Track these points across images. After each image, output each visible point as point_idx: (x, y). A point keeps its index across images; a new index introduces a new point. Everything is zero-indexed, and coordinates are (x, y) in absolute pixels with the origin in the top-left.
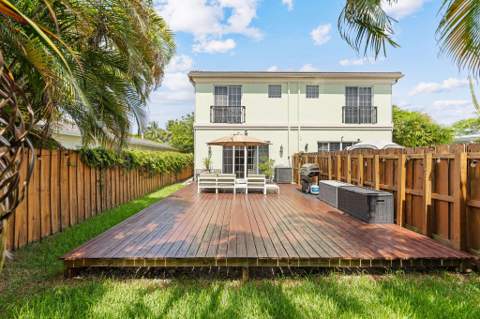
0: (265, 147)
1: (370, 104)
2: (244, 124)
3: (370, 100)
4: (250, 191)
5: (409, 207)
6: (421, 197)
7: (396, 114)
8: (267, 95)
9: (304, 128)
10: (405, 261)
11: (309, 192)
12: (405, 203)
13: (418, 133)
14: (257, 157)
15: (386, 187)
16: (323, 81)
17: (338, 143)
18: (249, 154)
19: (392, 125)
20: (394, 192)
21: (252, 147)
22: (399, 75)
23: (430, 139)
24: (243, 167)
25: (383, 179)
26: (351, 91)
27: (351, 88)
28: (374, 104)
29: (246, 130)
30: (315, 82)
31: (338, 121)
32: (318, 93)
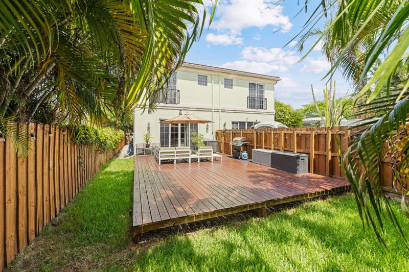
0: (195, 125)
1: (263, 96)
2: (178, 105)
3: (263, 93)
4: (202, 160)
5: (317, 162)
6: (325, 156)
7: (277, 104)
8: (197, 82)
9: (224, 111)
10: (330, 191)
11: (241, 158)
12: (315, 160)
13: (287, 117)
14: (189, 131)
15: (301, 151)
16: (236, 77)
17: (244, 123)
18: (182, 130)
19: (274, 111)
20: (308, 154)
21: (184, 125)
22: (278, 79)
23: (293, 121)
24: (177, 141)
25: (299, 146)
26: (252, 85)
27: (252, 84)
28: (265, 97)
29: (181, 110)
30: (230, 77)
31: (244, 107)
32: (232, 85)
